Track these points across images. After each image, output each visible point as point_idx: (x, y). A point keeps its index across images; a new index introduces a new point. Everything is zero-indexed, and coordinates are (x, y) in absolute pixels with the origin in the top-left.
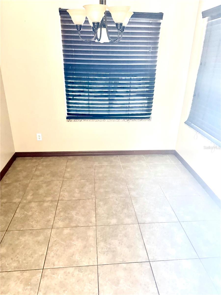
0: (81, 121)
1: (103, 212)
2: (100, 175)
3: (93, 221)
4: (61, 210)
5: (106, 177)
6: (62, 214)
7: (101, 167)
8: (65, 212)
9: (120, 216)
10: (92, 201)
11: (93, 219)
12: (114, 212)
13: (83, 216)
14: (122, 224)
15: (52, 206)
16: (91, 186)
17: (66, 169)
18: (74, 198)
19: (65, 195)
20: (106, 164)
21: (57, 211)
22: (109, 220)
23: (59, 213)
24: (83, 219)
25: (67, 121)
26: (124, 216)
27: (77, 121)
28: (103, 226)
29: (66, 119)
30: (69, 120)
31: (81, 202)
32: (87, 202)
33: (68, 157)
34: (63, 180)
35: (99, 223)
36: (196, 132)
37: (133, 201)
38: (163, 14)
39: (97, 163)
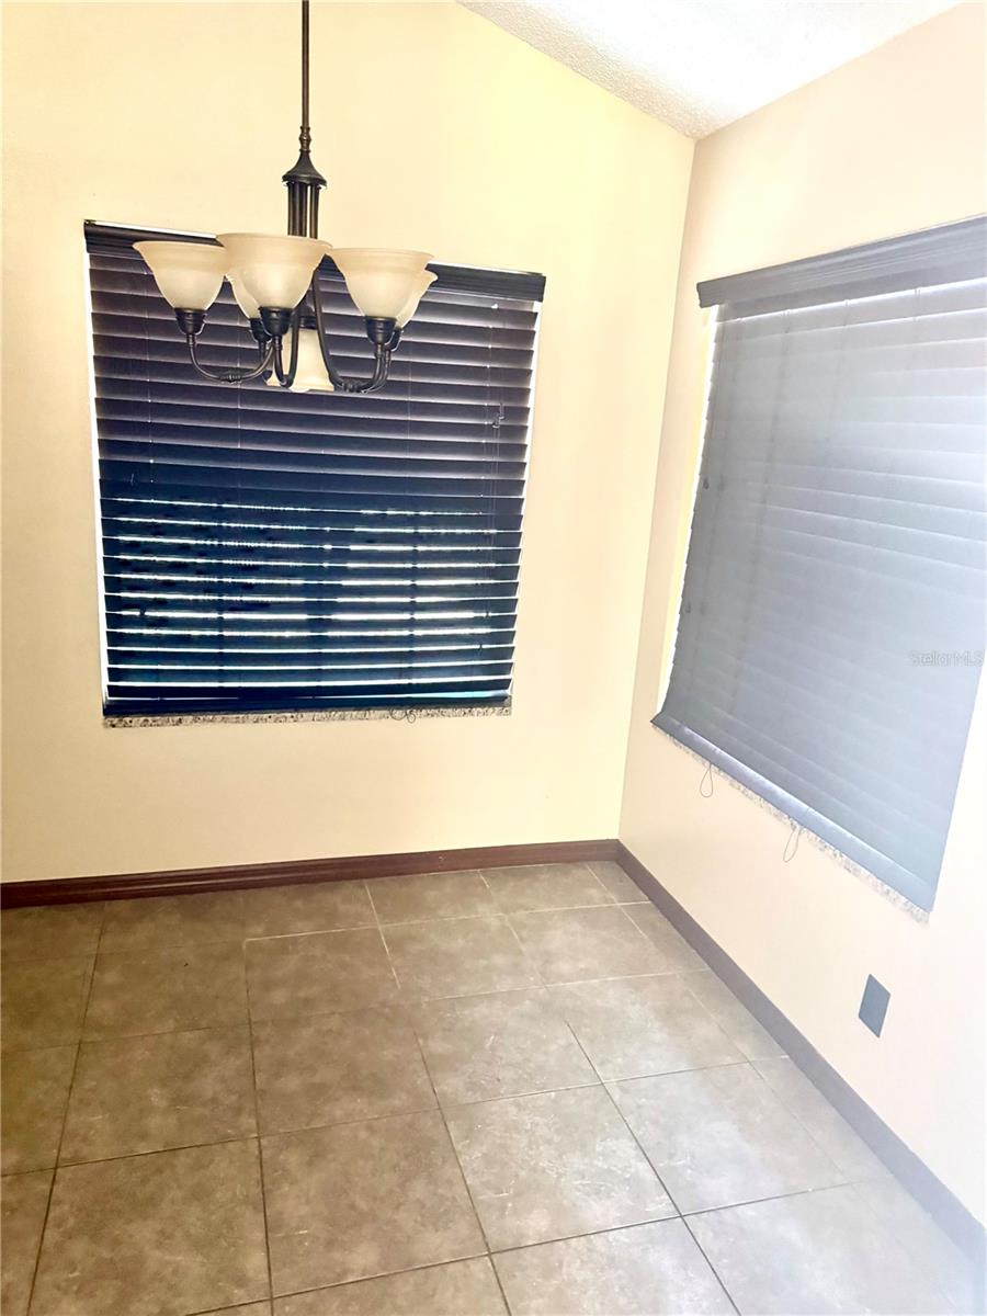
0: (180, 721)
1: (304, 1210)
2: (279, 996)
3: (251, 1274)
4: (71, 1221)
5: (308, 1002)
6: (78, 1248)
7: (284, 948)
8: (95, 1237)
9: (395, 1221)
10: (243, 1151)
11: (255, 1262)
12: (363, 1205)
13: (199, 1245)
14: (409, 1267)
15: (21, 1202)
16: (234, 1063)
17: (96, 974)
18: (143, 1144)
19: (97, 1130)
20: (303, 929)
21: (52, 1235)
22: (337, 1255)
23: (60, 1248)
24: (194, 1265)
25: (105, 724)
26: (416, 1221)
27: (160, 723)
28: (311, 1295)
29: (102, 717)
30: (116, 721)
31: (183, 1161)
32: (217, 1159)
33: (107, 902)
34: (80, 1043)
35: (287, 1280)
36: (707, 763)
37: (451, 1125)
38: (545, 278)
39: (260, 930)
